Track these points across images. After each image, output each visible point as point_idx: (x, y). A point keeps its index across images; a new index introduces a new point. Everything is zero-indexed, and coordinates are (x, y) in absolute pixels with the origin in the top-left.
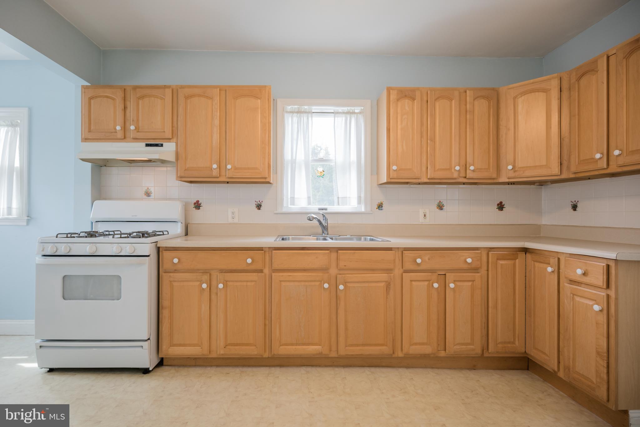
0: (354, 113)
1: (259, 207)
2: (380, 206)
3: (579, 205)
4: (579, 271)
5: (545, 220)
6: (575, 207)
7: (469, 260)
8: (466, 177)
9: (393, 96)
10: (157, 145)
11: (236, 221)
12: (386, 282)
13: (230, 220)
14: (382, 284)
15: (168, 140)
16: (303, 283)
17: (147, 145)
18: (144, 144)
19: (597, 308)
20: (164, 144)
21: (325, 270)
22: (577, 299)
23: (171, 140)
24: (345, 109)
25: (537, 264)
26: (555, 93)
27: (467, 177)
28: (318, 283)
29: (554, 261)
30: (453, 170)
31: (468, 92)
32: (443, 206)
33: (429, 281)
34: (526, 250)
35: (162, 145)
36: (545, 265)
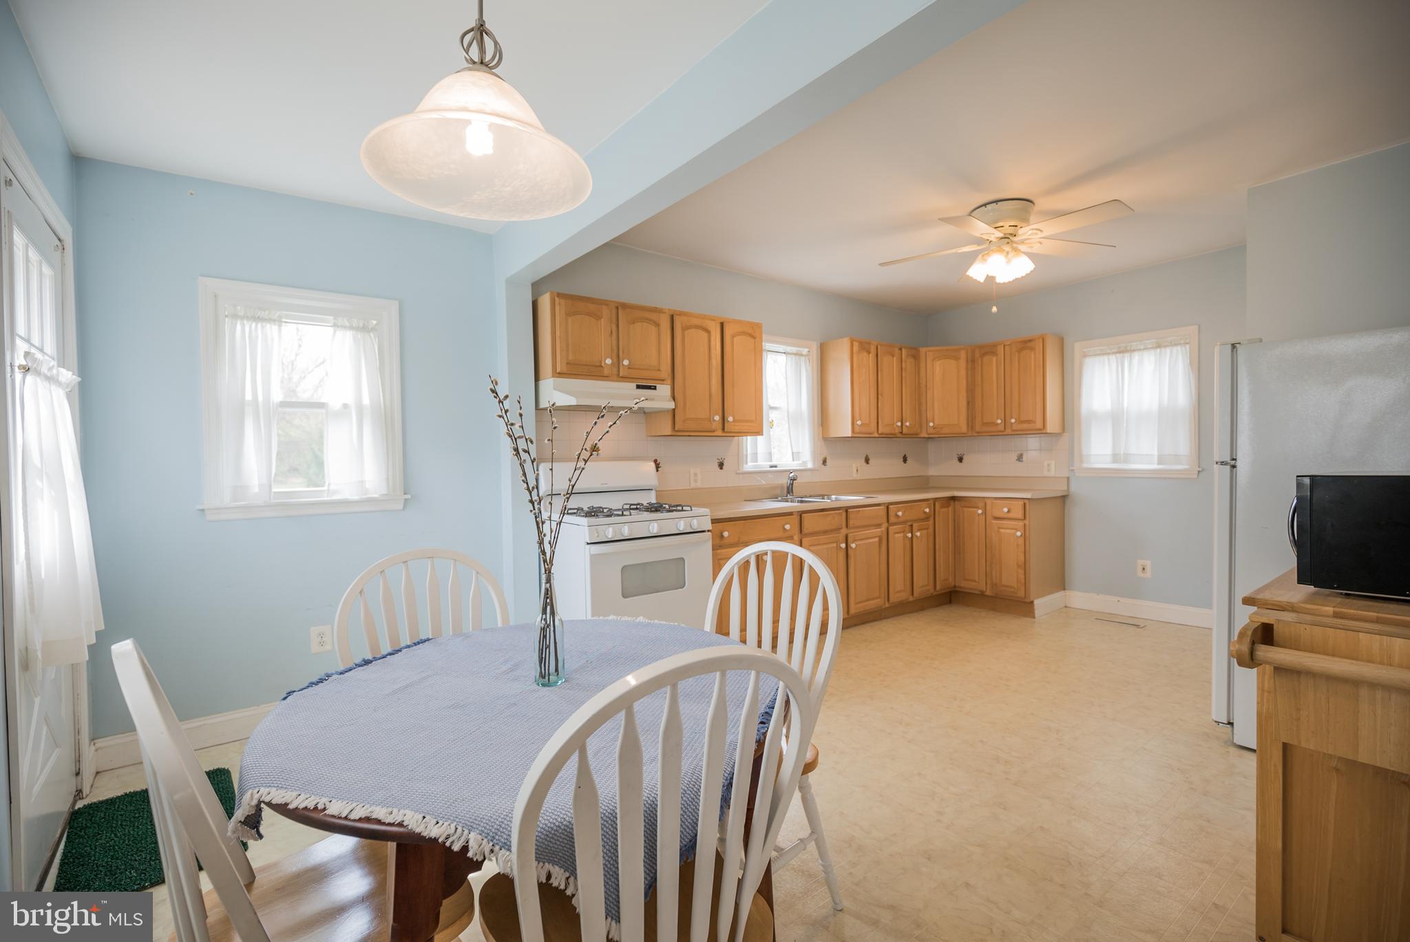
0: (802, 355)
1: (721, 465)
2: (824, 462)
3: (965, 458)
4: (1006, 510)
5: (932, 471)
6: (960, 460)
7: (927, 510)
8: (901, 433)
9: (856, 348)
10: (649, 387)
11: (699, 485)
12: (879, 536)
13: (693, 485)
14: (877, 539)
15: (662, 382)
16: (825, 546)
17: (638, 387)
18: (634, 385)
19: (1019, 534)
20: (658, 386)
21: (838, 529)
22: (1002, 531)
23: (665, 382)
24: (794, 349)
25: (965, 509)
26: (963, 363)
27: (904, 432)
28: (835, 545)
29: (981, 505)
30: (895, 426)
31: (903, 350)
32: (869, 460)
33: (903, 532)
34: (953, 498)
35: (655, 388)
36: (976, 509)
